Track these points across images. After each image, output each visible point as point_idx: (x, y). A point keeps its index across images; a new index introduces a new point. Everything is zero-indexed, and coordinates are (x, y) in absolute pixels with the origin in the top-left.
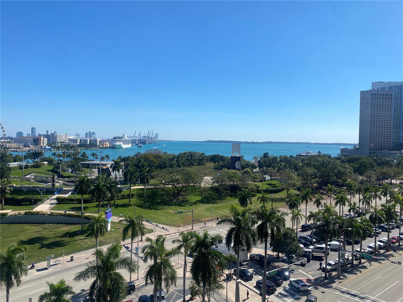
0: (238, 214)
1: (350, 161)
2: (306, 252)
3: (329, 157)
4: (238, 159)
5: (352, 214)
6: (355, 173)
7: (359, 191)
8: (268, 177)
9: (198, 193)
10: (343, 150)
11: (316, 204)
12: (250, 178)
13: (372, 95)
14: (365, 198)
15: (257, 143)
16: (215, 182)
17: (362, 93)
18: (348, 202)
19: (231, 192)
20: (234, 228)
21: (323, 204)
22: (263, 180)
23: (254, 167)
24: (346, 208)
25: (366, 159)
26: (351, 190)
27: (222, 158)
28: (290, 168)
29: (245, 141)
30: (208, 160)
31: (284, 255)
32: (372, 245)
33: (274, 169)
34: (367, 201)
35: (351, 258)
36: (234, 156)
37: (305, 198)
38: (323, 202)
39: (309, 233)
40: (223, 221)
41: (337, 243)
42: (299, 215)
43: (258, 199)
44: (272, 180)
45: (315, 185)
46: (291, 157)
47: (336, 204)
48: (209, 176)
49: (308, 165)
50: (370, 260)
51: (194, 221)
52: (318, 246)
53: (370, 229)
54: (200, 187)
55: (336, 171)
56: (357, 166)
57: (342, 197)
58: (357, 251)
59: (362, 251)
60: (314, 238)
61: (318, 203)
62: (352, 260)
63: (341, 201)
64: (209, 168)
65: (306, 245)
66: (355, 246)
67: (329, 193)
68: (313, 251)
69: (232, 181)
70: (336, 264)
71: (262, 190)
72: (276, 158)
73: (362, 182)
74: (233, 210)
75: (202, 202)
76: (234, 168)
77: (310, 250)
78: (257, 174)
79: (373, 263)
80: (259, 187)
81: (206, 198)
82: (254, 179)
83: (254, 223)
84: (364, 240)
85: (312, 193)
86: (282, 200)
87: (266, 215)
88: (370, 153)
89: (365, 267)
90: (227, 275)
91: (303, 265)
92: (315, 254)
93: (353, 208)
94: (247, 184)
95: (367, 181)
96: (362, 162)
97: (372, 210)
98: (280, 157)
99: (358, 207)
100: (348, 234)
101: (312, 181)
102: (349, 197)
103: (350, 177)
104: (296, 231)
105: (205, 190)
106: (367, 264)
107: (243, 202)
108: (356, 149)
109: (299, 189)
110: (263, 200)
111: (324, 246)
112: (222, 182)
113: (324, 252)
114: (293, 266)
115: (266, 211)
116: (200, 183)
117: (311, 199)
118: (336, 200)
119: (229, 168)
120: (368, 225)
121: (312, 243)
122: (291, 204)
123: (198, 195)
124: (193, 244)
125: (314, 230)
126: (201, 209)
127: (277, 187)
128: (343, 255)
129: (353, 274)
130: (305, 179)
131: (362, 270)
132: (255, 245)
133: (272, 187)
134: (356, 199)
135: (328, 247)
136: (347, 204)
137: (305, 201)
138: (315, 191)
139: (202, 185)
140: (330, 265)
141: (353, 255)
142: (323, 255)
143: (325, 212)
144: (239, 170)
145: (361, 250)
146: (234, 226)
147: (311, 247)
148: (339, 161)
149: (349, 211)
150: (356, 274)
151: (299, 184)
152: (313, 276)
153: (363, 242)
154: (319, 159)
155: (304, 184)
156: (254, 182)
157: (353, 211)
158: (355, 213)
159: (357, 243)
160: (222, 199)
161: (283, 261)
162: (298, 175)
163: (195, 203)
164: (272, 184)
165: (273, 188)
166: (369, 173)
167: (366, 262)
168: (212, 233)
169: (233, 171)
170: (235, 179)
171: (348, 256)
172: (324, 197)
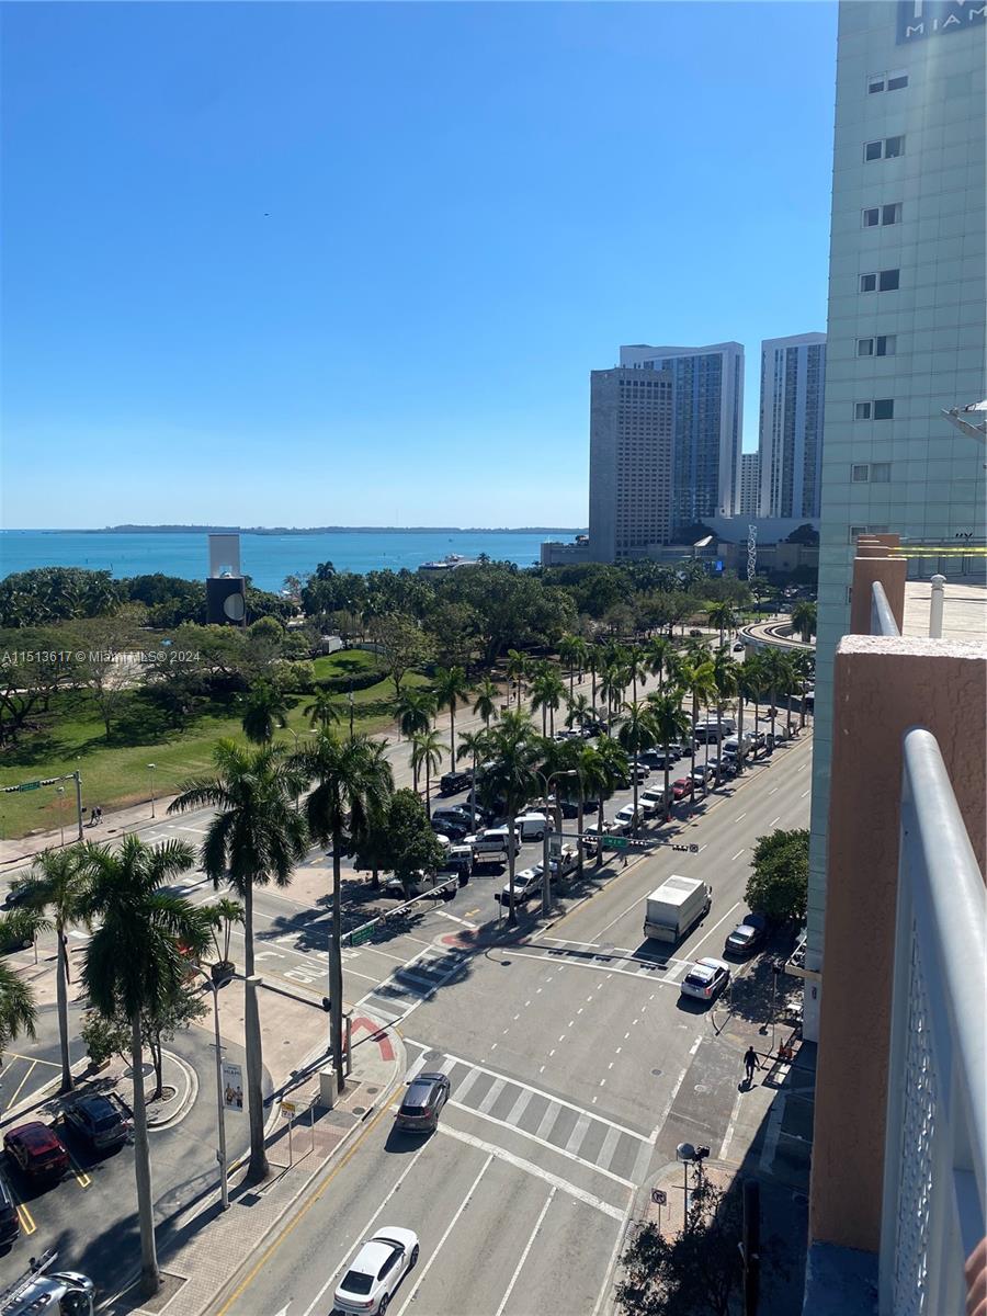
0: (243, 769)
1: (568, 579)
2: (456, 854)
3: (512, 569)
4: (234, 586)
5: (576, 729)
6: (580, 612)
7: (591, 664)
8: (335, 643)
9: (94, 714)
10: (548, 549)
11: (479, 711)
12: (277, 648)
13: (622, 383)
14: (607, 681)
15: (295, 532)
16: (156, 669)
17: (596, 375)
18: (564, 696)
19: (213, 700)
20: (231, 814)
21: (499, 708)
22: (321, 651)
23: (287, 611)
24: (562, 713)
25: (608, 573)
26: (574, 661)
27: (175, 587)
28: (403, 610)
29: (256, 526)
30: (122, 595)
31: (392, 874)
32: (627, 809)
33: (353, 614)
34: (612, 689)
35: (575, 854)
36: (217, 577)
37: (448, 698)
38: (498, 703)
39: (462, 798)
40: (191, 795)
41: (540, 817)
42: (434, 747)
43: (305, 714)
44: (346, 649)
45: (475, 655)
46: (404, 573)
47: (535, 705)
48: (133, 649)
49: (455, 596)
50: (623, 852)
51: (84, 810)
52: (489, 832)
53: (620, 765)
54: (100, 691)
55: (530, 609)
56: (585, 593)
57: (549, 685)
58: (591, 832)
59: (604, 828)
60: (477, 811)
61: (485, 707)
62: (580, 858)
63: (547, 696)
64: (129, 622)
65: (456, 837)
66: (584, 817)
67: (515, 675)
68: (475, 851)
69: (216, 661)
70: (538, 876)
71: (318, 684)
72: (357, 578)
73: (599, 639)
74: (225, 753)
75: (109, 742)
76: (222, 619)
77: (469, 848)
78: (299, 633)
79: (630, 858)
80: (308, 674)
81: (123, 727)
82: (291, 650)
83: (295, 790)
84: (608, 798)
85: (467, 679)
86: (380, 709)
87: (332, 759)
88: (619, 553)
89: (611, 874)
90: (213, 967)
91: (448, 895)
92: (481, 858)
93: (577, 713)
94: (269, 669)
95: (611, 634)
96: (599, 582)
97: (626, 714)
98: (371, 575)
99: (590, 710)
100: (566, 787)
101: (468, 643)
102: (567, 682)
103: (568, 626)
104: (424, 797)
105: (119, 699)
106: (616, 865)
107: (257, 727)
108: (583, 545)
109: (429, 672)
110: (322, 714)
111: (504, 830)
112: (180, 668)
113: (504, 849)
114: (420, 904)
115: (335, 745)
116: (98, 680)
117: (465, 699)
118: (533, 695)
119: (202, 621)
120: (617, 756)
121: (471, 827)
122: (408, 716)
123: (93, 720)
124: (88, 885)
125: (477, 788)
126: (109, 767)
127: (364, 669)
128: (557, 849)
129: (582, 896)
130: (445, 640)
131: (604, 882)
132: (302, 858)
133: (350, 671)
134: (584, 686)
135: (516, 832)
136: (563, 702)
137: (447, 707)
138: (476, 671)
139: (107, 686)
140: (522, 881)
141: (581, 845)
142: (503, 856)
143: (504, 732)
144: (239, 623)
145: (600, 827)
146: (230, 809)
147: (471, 839)
148: (538, 580)
149: (569, 723)
150: (591, 896)
151: (429, 655)
152: (477, 922)
153: (606, 804)
154: (485, 578)
155: (443, 654)
156: (293, 659)
157: (579, 721)
158: (584, 727)
159: (590, 808)
160: (182, 727)
161: (393, 893)
162: (426, 628)
163: (84, 750)
164: (348, 662)
165: (355, 676)
166: (615, 610)
167: (614, 858)
168: (154, 841)
169: (219, 629)
170: (227, 657)
171: (568, 849)
172: (501, 687)
